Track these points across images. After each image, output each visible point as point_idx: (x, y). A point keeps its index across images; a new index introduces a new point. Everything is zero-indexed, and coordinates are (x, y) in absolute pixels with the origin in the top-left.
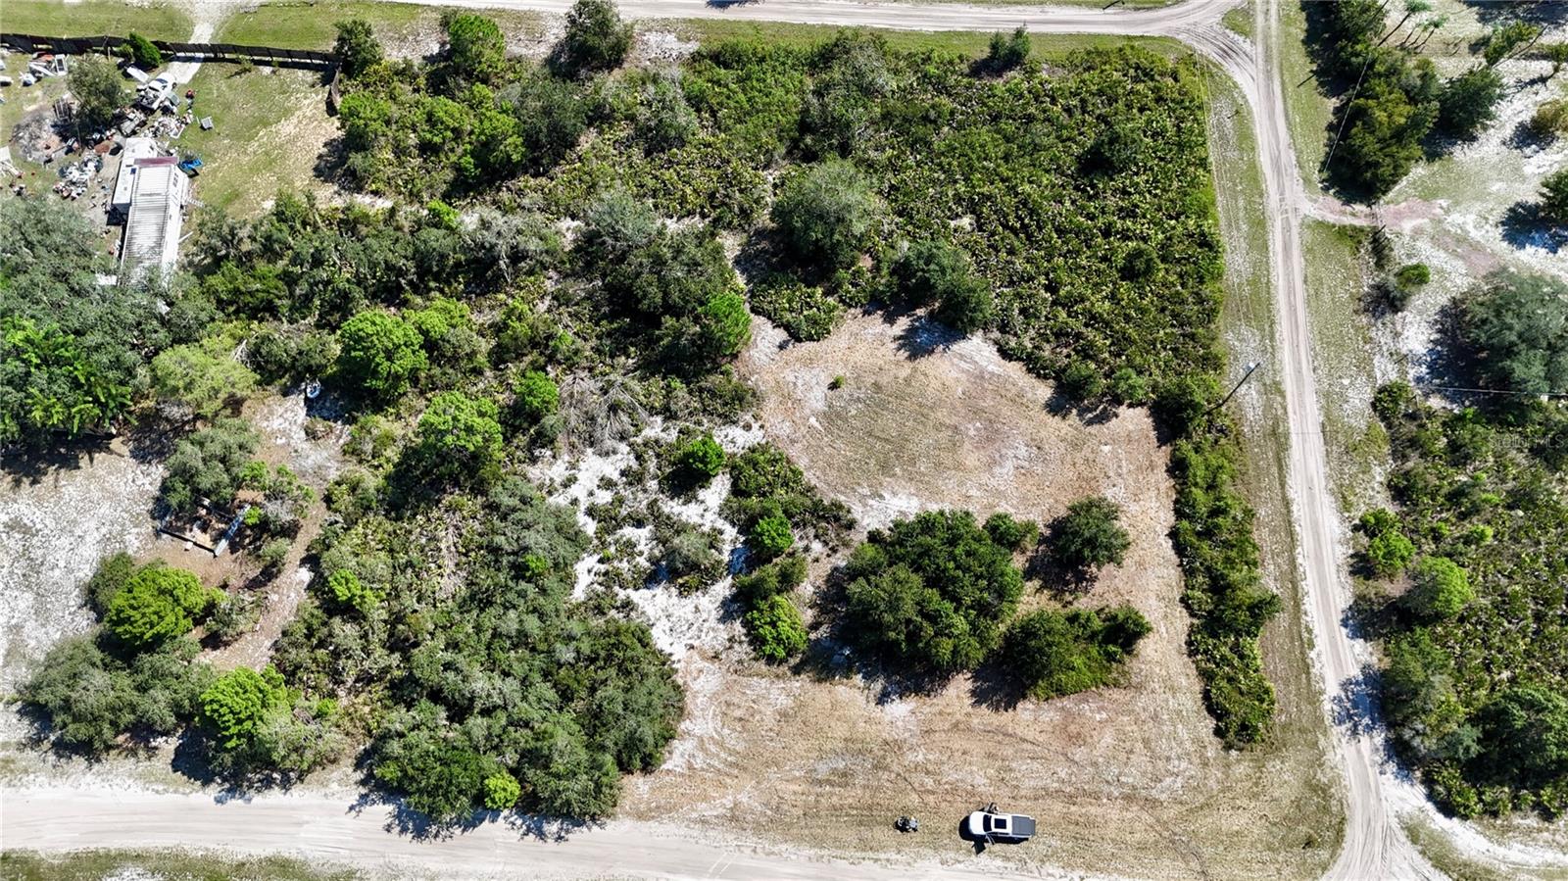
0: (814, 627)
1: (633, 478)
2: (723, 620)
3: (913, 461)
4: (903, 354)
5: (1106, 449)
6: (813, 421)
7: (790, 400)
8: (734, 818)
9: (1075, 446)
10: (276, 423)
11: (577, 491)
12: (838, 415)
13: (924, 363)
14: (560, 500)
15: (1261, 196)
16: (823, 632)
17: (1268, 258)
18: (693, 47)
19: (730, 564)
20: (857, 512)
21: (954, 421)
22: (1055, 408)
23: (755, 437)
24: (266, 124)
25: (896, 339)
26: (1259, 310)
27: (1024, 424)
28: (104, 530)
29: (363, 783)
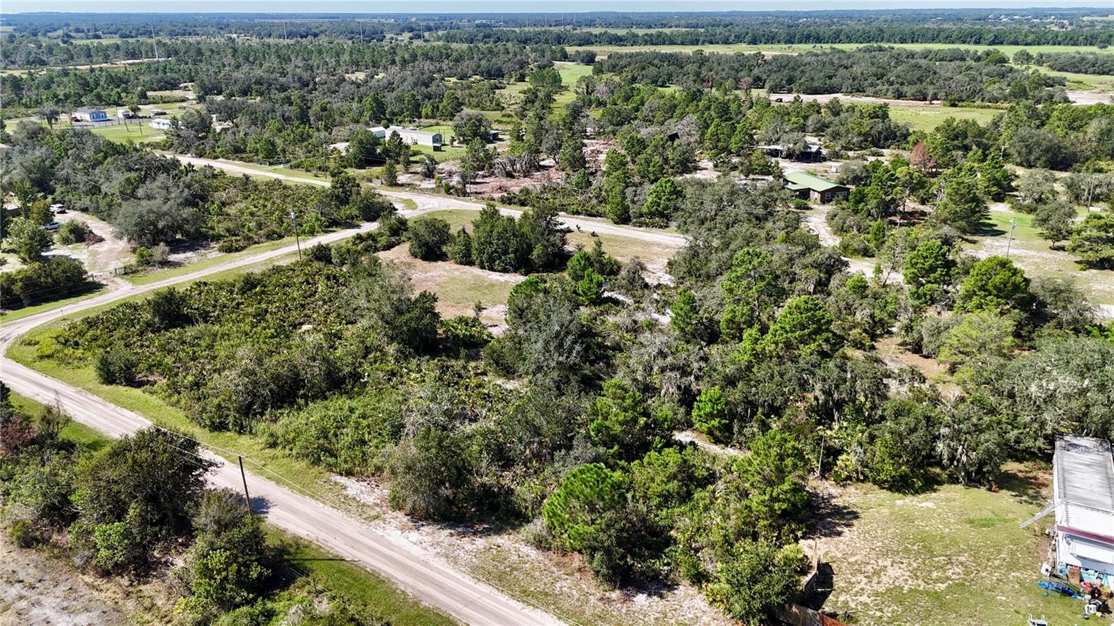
18: (338, 479)
21: (434, 287)
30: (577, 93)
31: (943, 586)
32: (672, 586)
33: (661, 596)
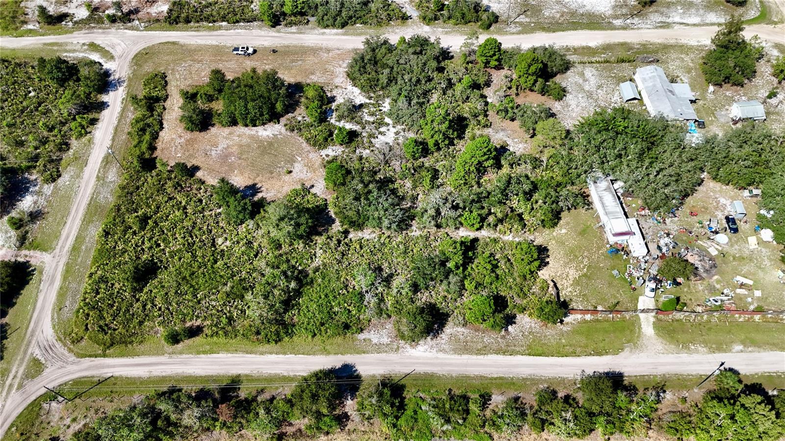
0: (300, 96)
1: (372, 136)
2: (335, 97)
3: (259, 147)
4: (258, 186)
5: (179, 155)
6: (300, 159)
7: (310, 166)
8: (328, 50)
9: (191, 156)
10: (521, 146)
11: (393, 130)
12: (289, 162)
13: (250, 183)
14: (399, 127)
15: (68, 262)
16: (297, 96)
17: (78, 233)
18: (361, 336)
19: (333, 112)
20: (283, 130)
21: (239, 162)
22: (196, 168)
23: (324, 152)
24: (585, 275)
25: (261, 192)
26: (93, 209)
27: (211, 163)
28: (570, 109)
29: (449, 52)
31: (585, 270)
32: (514, 317)
33: (515, 323)
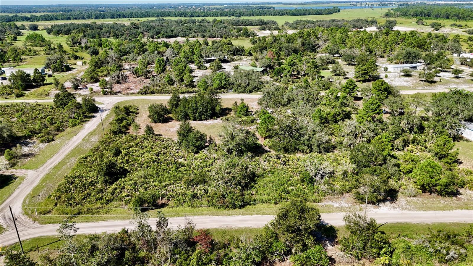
0: (230, 111)
15: (48, 174)
16: (227, 111)
17: (62, 161)
26: (77, 151)
27: (170, 133)
30: (67, 44)
